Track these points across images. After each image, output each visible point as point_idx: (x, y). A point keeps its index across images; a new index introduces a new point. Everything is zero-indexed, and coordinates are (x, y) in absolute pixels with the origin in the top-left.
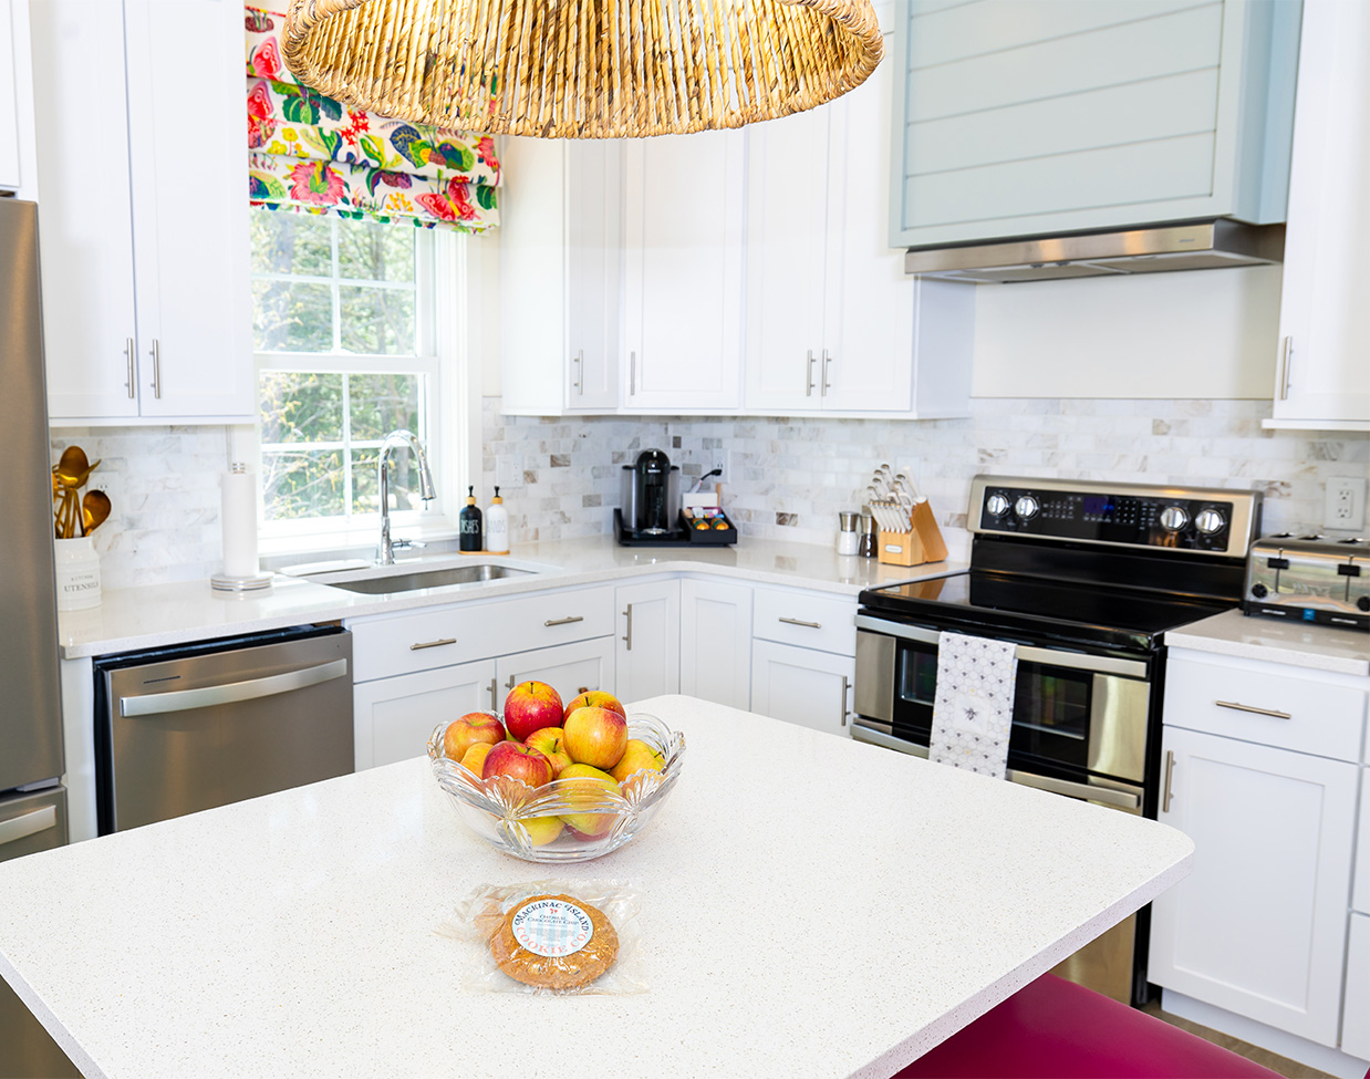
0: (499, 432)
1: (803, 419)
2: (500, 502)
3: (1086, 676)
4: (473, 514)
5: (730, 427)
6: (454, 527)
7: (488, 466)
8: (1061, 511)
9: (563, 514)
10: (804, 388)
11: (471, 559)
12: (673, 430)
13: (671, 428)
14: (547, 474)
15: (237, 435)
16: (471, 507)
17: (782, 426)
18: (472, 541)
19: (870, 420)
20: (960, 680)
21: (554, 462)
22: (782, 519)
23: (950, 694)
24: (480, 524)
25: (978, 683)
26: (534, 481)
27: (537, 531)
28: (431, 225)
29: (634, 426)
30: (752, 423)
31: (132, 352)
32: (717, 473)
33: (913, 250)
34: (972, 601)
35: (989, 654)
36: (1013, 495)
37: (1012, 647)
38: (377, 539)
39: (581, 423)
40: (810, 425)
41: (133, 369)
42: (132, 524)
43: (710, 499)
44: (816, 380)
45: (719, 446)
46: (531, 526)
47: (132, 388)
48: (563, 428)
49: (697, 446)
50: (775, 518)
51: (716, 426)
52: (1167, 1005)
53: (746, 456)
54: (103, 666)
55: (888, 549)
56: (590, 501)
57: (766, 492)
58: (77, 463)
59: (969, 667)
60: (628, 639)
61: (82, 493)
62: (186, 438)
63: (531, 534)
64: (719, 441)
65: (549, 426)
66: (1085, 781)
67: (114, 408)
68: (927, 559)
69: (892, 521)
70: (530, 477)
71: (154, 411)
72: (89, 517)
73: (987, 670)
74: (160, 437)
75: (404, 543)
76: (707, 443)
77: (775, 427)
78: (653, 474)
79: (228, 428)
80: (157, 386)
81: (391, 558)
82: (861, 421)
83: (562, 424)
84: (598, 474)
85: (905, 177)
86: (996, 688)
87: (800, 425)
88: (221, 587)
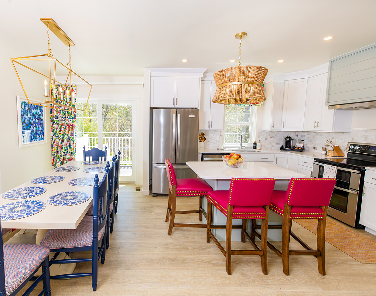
0: (261, 133)
1: (319, 132)
2: (260, 142)
3: (350, 173)
4: (255, 144)
5: (306, 133)
6: (252, 145)
7: (259, 137)
8: (364, 149)
9: (272, 145)
10: (314, 127)
11: (254, 150)
12: (296, 134)
13: (296, 133)
14: (270, 139)
15: (222, 132)
16: (255, 143)
17: (316, 133)
18: (255, 147)
19: (331, 132)
20: (327, 172)
21: (271, 137)
22: (314, 148)
23: (326, 174)
24: (256, 145)
25: (330, 172)
26: (267, 140)
27: (267, 147)
28: (252, 105)
29: (288, 133)
30: (310, 133)
31: (209, 123)
32: (304, 140)
33: (330, 106)
34: (347, 163)
35: (332, 168)
36: (355, 145)
37: (336, 167)
38: (240, 146)
39: (277, 132)
40: (320, 133)
41: (209, 124)
42: (209, 141)
43: (301, 145)
44: (316, 126)
45: (304, 136)
46: (266, 146)
47: (209, 126)
48: (273, 133)
49: (300, 136)
50: (313, 148)
51: (304, 133)
52: (366, 230)
53: (309, 138)
54: (202, 154)
55: (329, 153)
56: (278, 144)
57: (312, 144)
58: (203, 134)
59: (329, 170)
60: (276, 162)
61: (203, 138)
62: (216, 132)
63: (266, 148)
64: (304, 135)
65: (270, 132)
66: (349, 189)
67: (207, 129)
68: (338, 156)
69: (329, 149)
70: (266, 139)
71: (211, 129)
72: (204, 140)
73: (332, 170)
74: (213, 132)
75: (243, 147)
76: (302, 136)
77: (314, 133)
78: (288, 140)
79: (221, 131)
80: (212, 126)
81: (242, 148)
82: (330, 132)
83: (273, 132)
84: (280, 140)
85: (329, 95)
86: (333, 173)
87: (319, 133)
88: (218, 149)
